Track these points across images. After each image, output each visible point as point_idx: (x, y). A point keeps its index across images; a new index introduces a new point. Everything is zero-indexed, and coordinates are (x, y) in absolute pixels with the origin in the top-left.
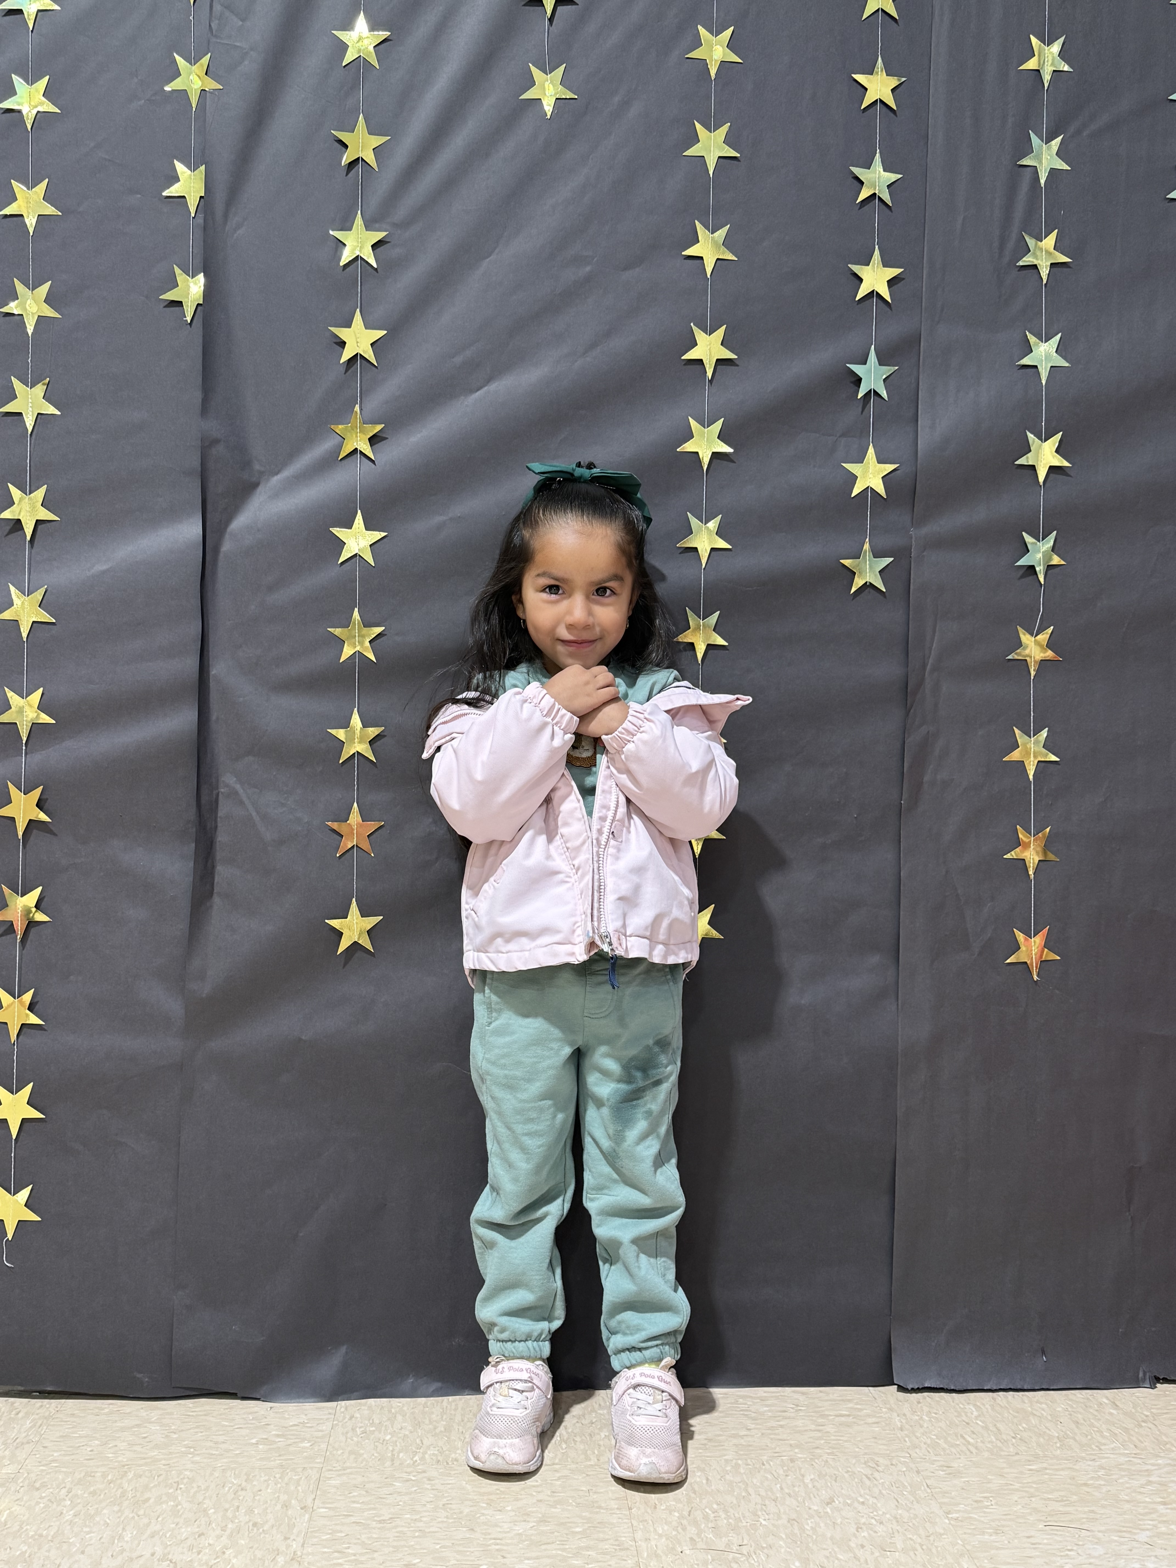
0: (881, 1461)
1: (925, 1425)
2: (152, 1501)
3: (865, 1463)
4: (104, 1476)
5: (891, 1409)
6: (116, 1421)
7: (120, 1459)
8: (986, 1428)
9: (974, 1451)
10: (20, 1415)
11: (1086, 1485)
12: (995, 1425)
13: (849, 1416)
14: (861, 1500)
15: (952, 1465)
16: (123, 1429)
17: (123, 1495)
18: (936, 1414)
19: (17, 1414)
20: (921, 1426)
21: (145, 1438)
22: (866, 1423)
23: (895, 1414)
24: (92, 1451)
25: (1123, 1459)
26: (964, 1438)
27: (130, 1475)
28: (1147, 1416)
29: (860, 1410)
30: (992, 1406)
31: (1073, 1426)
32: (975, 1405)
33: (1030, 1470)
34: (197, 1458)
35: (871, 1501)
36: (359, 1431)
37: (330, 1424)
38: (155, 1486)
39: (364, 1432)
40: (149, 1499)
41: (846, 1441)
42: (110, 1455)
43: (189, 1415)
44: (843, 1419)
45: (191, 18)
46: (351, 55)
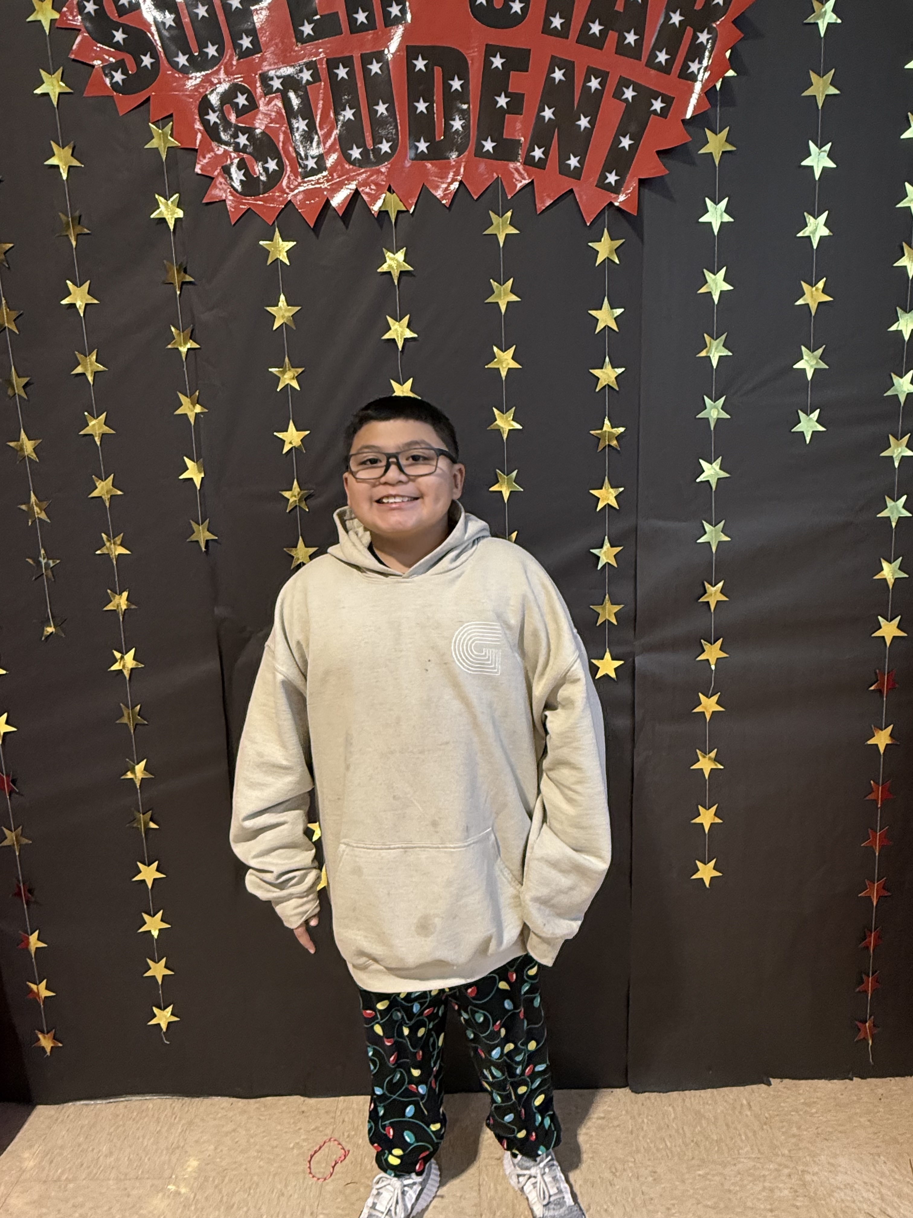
0: (619, 1166)
1: (645, 1128)
2: (236, 1206)
3: (610, 1168)
4: (214, 1181)
5: (627, 1111)
6: (223, 1126)
7: (222, 1164)
8: (677, 1131)
9: (670, 1155)
10: (177, 1119)
11: (730, 1191)
12: (683, 1128)
13: (604, 1118)
14: (605, 1207)
15: (658, 1171)
16: (227, 1134)
17: (221, 1201)
18: (651, 1116)
19: (175, 1118)
20: (642, 1129)
21: (237, 1142)
22: (613, 1126)
23: (629, 1117)
24: (209, 1155)
25: (751, 1164)
26: (665, 1142)
27: (227, 1180)
28: (767, 1118)
29: (611, 1112)
30: (682, 1107)
31: (725, 1128)
32: (673, 1107)
33: (699, 1175)
34: (261, 1163)
35: (611, 1208)
36: (346, 1134)
37: (331, 1128)
38: (239, 1191)
39: (348, 1136)
40: (233, 1205)
41: (601, 1145)
42: (218, 1160)
43: (260, 1119)
44: (600, 1121)
45: (185, 369)
46: (282, 384)
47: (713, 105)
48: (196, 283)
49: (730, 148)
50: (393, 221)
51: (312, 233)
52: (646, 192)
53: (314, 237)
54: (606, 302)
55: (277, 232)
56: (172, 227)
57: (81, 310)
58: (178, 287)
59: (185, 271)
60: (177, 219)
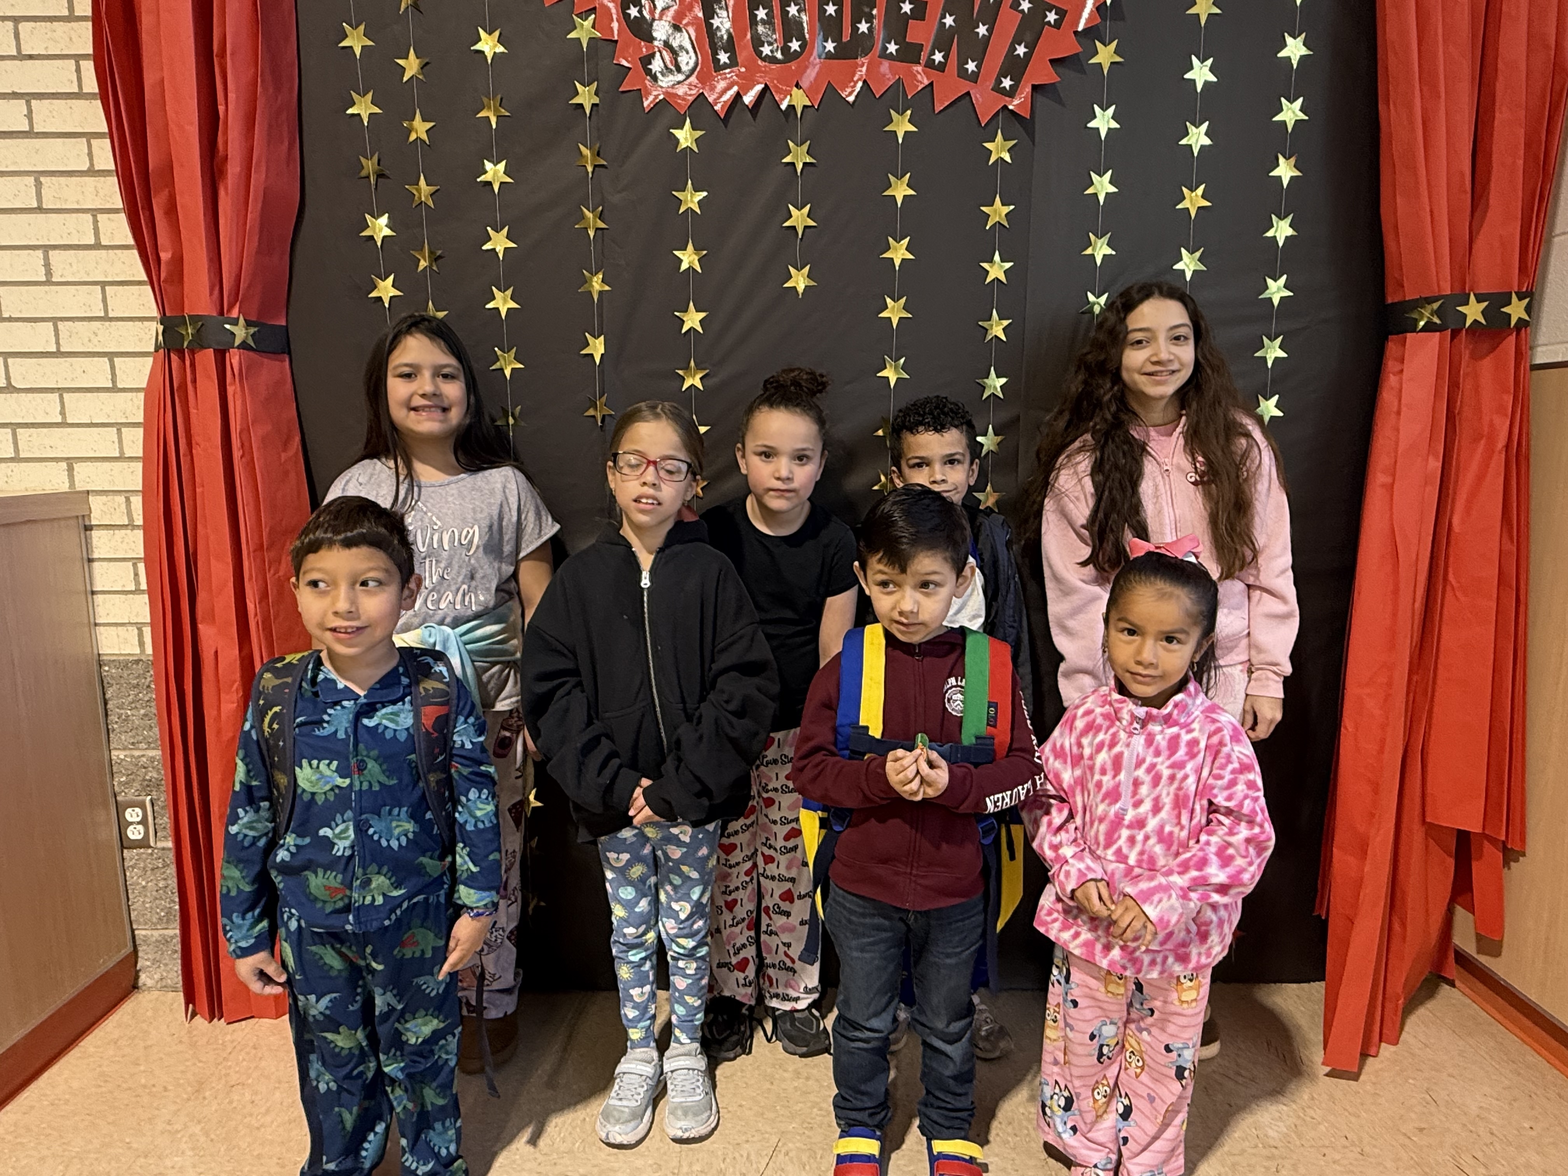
45: (592, 249)
46: (684, 266)
47: (1104, 18)
48: (608, 167)
49: (1118, 59)
50: (799, 116)
51: (722, 125)
52: (1039, 98)
53: (723, 127)
54: (998, 199)
55: (688, 121)
56: (588, 112)
57: (496, 188)
58: (590, 169)
59: (598, 154)
60: (594, 105)
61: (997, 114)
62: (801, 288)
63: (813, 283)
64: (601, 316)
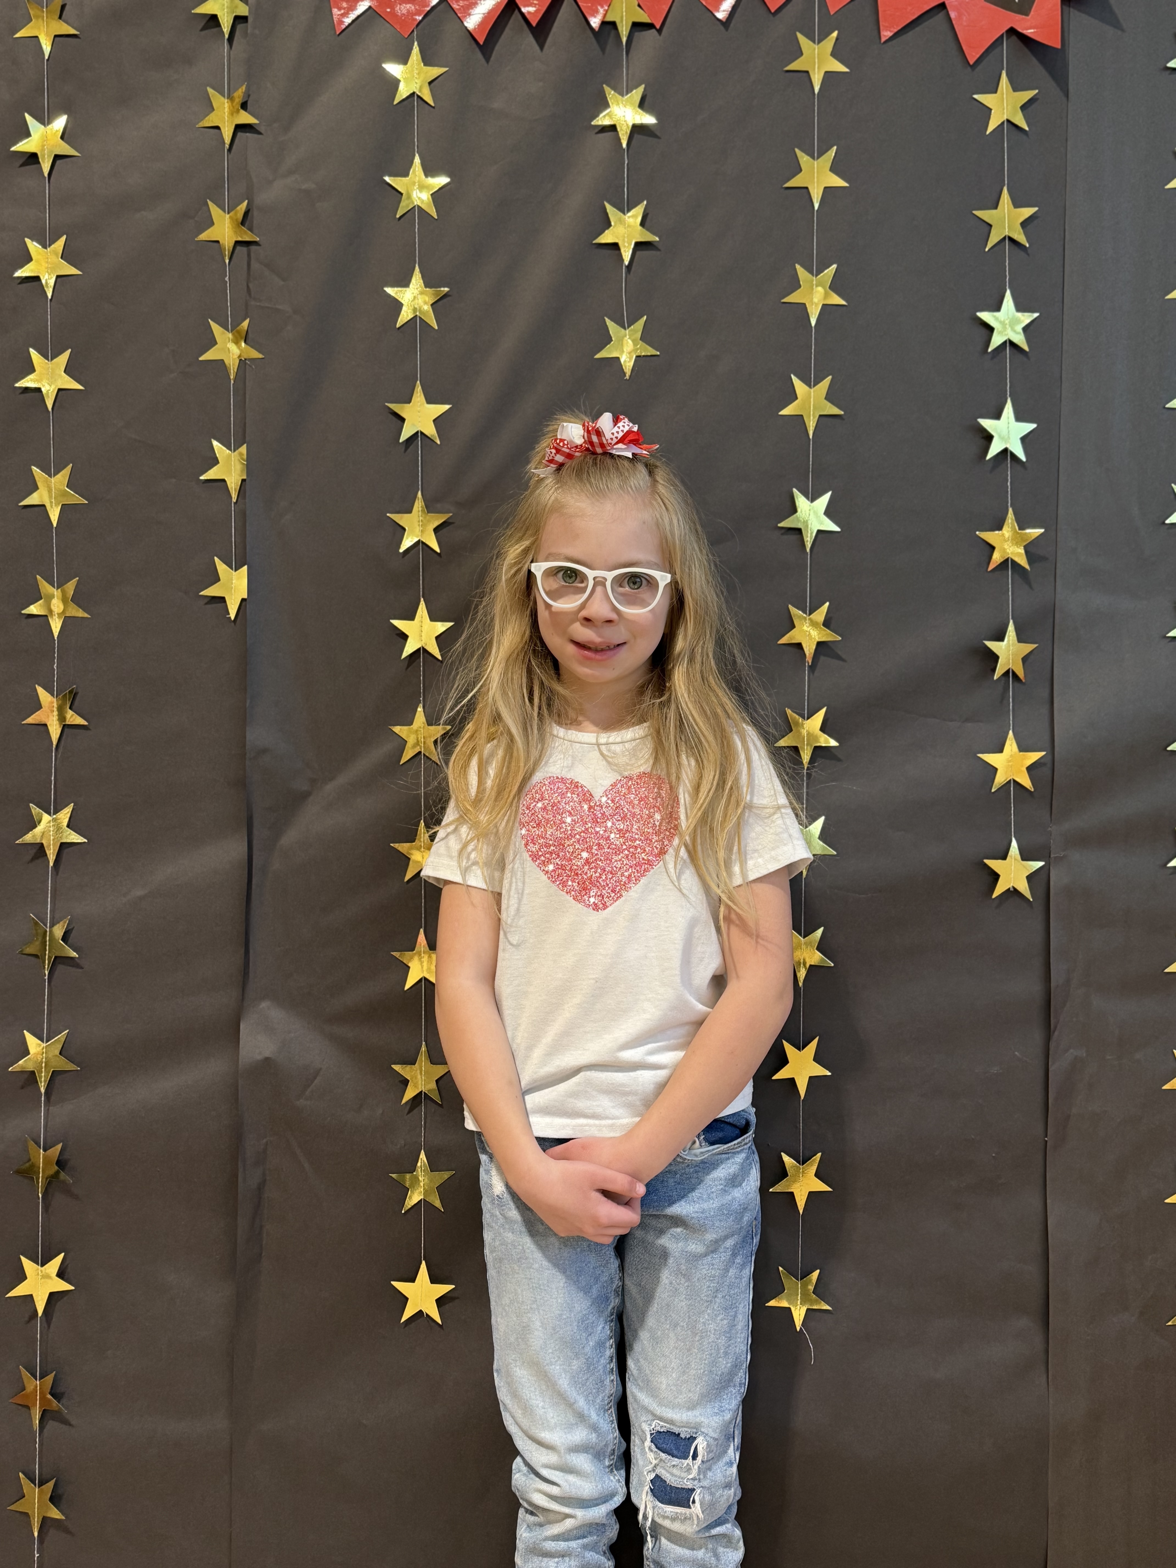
45: (227, 279)
46: (405, 315)
48: (262, 129)
50: (624, 40)
51: (479, 55)
53: (483, 60)
54: (1005, 196)
55: (416, 50)
56: (226, 28)
57: (46, 167)
58: (227, 134)
59: (244, 106)
60: (239, 20)
61: (999, 41)
62: (627, 362)
63: (651, 351)
64: (241, 405)
